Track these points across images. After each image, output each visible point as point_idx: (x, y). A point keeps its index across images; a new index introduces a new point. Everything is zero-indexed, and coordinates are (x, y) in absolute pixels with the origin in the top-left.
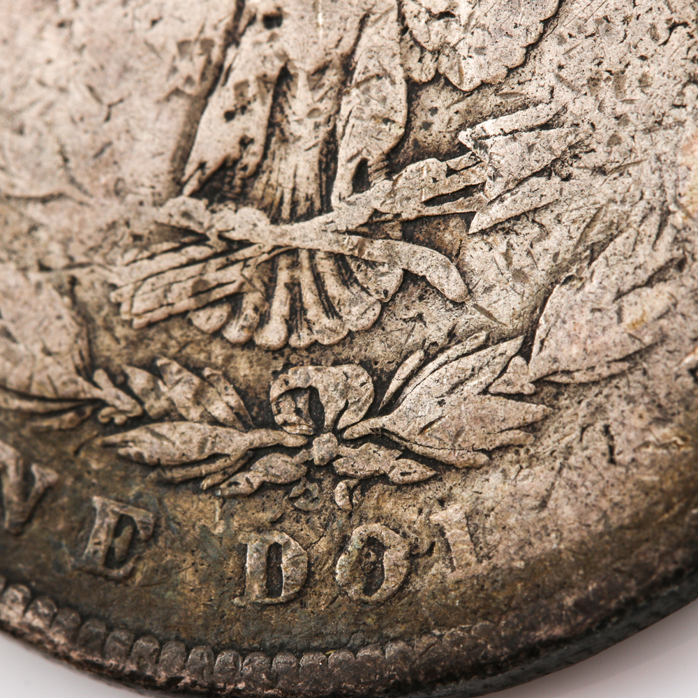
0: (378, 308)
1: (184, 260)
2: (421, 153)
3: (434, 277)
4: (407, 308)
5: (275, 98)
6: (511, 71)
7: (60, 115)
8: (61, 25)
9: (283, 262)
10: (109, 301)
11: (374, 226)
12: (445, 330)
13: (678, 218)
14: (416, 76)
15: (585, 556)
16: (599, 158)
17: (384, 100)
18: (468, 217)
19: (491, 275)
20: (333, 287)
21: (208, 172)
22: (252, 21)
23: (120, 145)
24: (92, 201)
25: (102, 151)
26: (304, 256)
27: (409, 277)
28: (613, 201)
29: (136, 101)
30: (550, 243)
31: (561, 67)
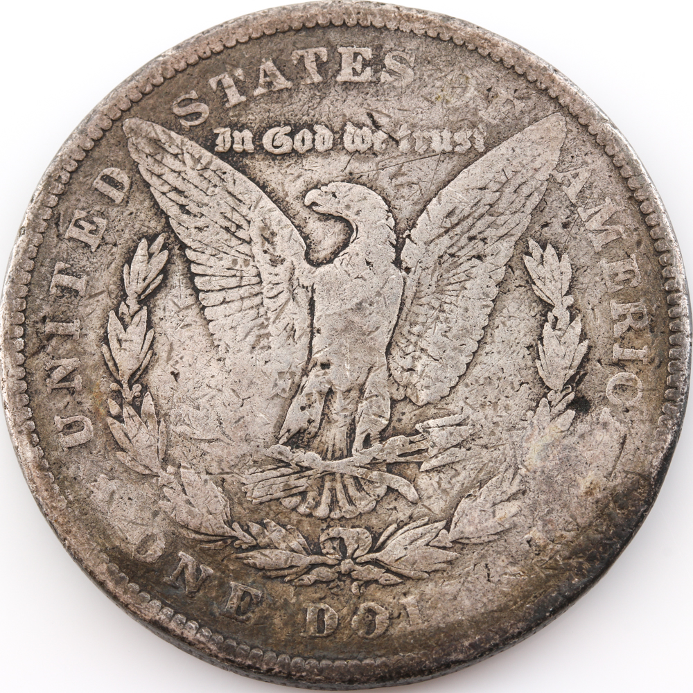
0: (374, 503)
1: (279, 474)
2: (396, 433)
3: (403, 490)
4: (389, 504)
5: (325, 402)
6: (442, 398)
7: (217, 402)
8: (219, 360)
9: (327, 478)
10: (241, 490)
11: (373, 464)
12: (408, 515)
13: (523, 471)
14: (395, 397)
15: (475, 623)
16: (482, 442)
17: (379, 407)
18: (419, 464)
19: (431, 492)
20: (352, 491)
21: (291, 434)
22: (315, 365)
23: (248, 418)
24: (233, 444)
25: (239, 420)
26: (338, 476)
27: (390, 490)
28: (491, 461)
29: (257, 398)
30: (460, 478)
31: (467, 398)
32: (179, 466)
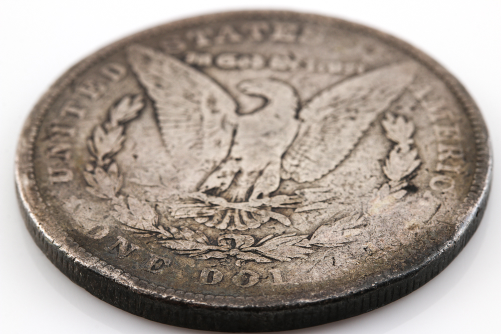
2: (281, 193)
4: (270, 225)
6: (316, 180)
7: (161, 170)
10: (168, 211)
11: (263, 207)
12: (282, 231)
13: (366, 216)
14: (283, 178)
15: (320, 285)
16: (339, 201)
18: (294, 209)
19: (300, 221)
20: (245, 218)
21: (209, 189)
24: (168, 189)
26: (237, 211)
27: (271, 219)
28: (345, 210)
30: (322, 217)
31: (333, 181)
32: (128, 196)
